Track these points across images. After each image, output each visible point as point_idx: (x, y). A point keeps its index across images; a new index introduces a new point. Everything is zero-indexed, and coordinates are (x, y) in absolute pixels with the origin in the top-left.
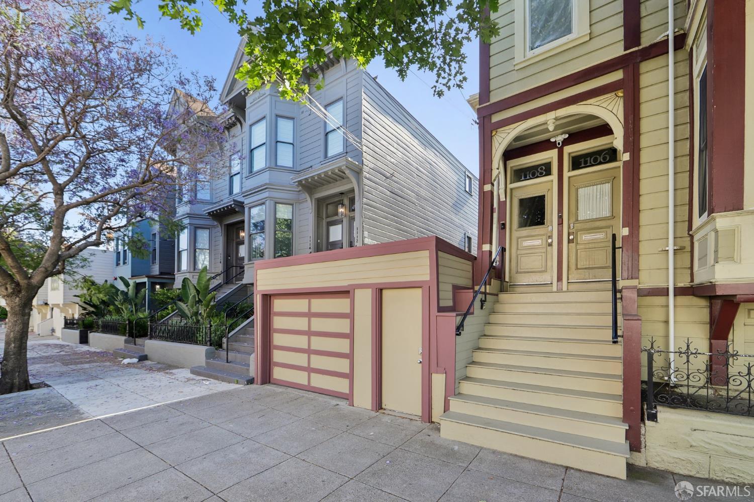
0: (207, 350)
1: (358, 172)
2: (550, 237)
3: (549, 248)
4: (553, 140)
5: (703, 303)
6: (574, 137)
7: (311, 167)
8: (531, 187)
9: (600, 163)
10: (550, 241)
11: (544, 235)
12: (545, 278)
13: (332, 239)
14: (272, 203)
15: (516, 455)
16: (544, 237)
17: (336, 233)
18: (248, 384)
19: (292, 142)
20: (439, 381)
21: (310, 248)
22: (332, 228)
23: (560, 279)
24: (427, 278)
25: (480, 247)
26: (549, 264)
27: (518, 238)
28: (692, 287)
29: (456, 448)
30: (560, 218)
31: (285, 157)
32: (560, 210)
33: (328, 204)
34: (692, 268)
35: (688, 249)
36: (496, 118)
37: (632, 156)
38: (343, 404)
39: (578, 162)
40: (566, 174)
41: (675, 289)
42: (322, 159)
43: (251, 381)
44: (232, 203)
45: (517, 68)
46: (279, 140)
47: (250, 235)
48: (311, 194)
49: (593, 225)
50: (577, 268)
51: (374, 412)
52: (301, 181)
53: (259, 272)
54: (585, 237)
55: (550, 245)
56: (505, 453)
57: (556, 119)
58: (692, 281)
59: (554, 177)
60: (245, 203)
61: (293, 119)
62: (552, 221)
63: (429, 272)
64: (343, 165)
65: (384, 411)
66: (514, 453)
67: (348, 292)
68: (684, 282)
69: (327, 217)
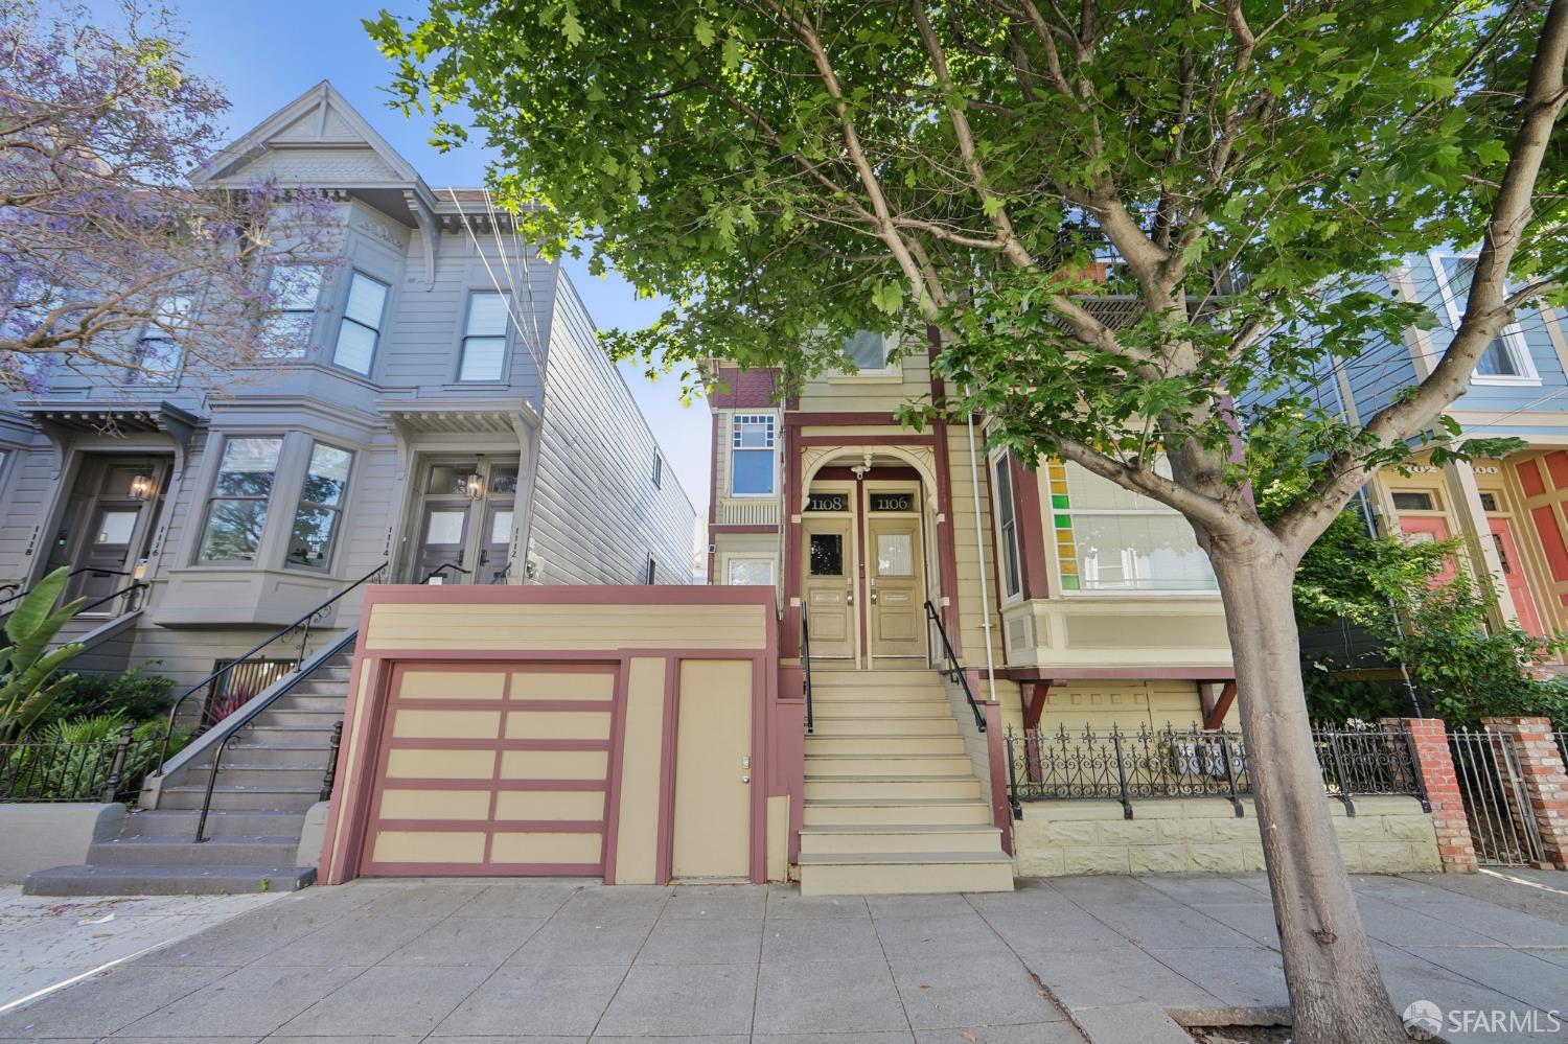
0: (103, 814)
1: (534, 427)
2: (851, 593)
3: (849, 608)
4: (853, 470)
5: (1014, 687)
6: (878, 472)
7: (418, 387)
8: (827, 522)
9: (899, 510)
10: (850, 598)
11: (841, 589)
12: (845, 650)
13: (432, 539)
14: (307, 439)
15: (904, 894)
16: (842, 592)
17: (446, 529)
18: (302, 887)
19: (376, 326)
20: (778, 808)
21: (386, 553)
22: (435, 516)
23: (864, 653)
24: (762, 646)
25: (787, 601)
26: (849, 629)
27: (811, 589)
28: (1006, 670)
29: (836, 902)
30: (862, 569)
31: (354, 351)
32: (862, 559)
33: (433, 467)
34: (1004, 648)
35: (999, 627)
36: (807, 432)
37: (947, 517)
38: (593, 885)
39: (877, 502)
40: (868, 515)
41: (995, 671)
42: (449, 380)
43: (310, 878)
44: (158, 409)
45: (830, 382)
46: (348, 314)
47: (210, 501)
48: (409, 441)
49: (895, 583)
50: (881, 639)
51: (662, 887)
52: (401, 414)
53: (377, 608)
54: (887, 598)
55: (851, 603)
56: (892, 895)
57: (874, 457)
58: (1005, 663)
59: (853, 515)
60: (212, 423)
61: (387, 285)
62: (851, 572)
63: (765, 637)
64: (513, 412)
65: (678, 882)
66: (902, 892)
67: (618, 662)
68: (1000, 666)
69: (428, 493)
